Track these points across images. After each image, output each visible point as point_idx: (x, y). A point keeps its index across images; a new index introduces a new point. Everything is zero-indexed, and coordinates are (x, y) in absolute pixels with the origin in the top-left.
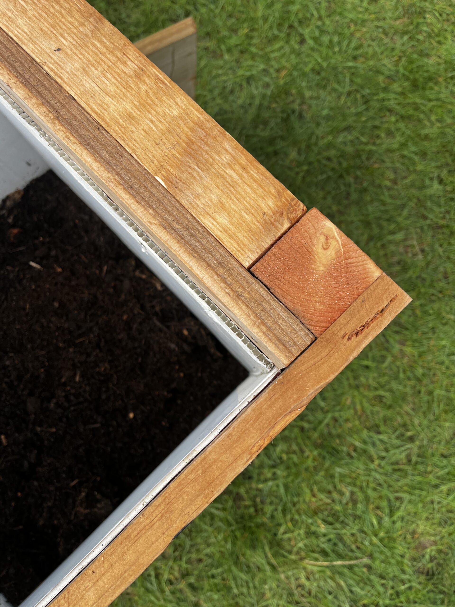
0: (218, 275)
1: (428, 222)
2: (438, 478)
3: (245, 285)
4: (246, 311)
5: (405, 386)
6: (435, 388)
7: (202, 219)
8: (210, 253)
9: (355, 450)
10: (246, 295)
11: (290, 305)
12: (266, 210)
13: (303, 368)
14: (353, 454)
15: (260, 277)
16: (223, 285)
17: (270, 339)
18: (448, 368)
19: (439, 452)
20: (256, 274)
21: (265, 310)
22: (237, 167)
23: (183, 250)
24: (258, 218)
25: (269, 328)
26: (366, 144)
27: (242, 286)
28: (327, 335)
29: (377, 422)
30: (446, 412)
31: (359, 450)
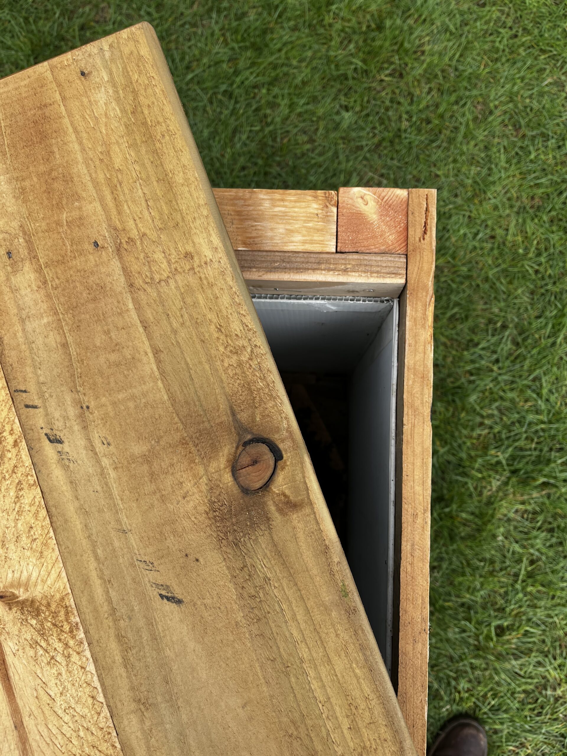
0: (324, 270)
1: (366, 149)
2: (549, 337)
3: (343, 262)
4: (357, 274)
5: (464, 291)
6: (486, 273)
7: (286, 249)
8: (307, 262)
9: (472, 374)
10: (349, 266)
11: (376, 250)
12: (316, 212)
13: (414, 276)
14: (472, 378)
15: (347, 250)
16: (331, 273)
17: (384, 277)
18: (482, 249)
19: (533, 317)
20: (343, 250)
21: (367, 265)
22: (278, 203)
23: (292, 274)
24: (316, 220)
25: (378, 272)
26: (262, 130)
27: (342, 264)
28: (410, 248)
29: (468, 338)
30: (510, 283)
31: (474, 371)
